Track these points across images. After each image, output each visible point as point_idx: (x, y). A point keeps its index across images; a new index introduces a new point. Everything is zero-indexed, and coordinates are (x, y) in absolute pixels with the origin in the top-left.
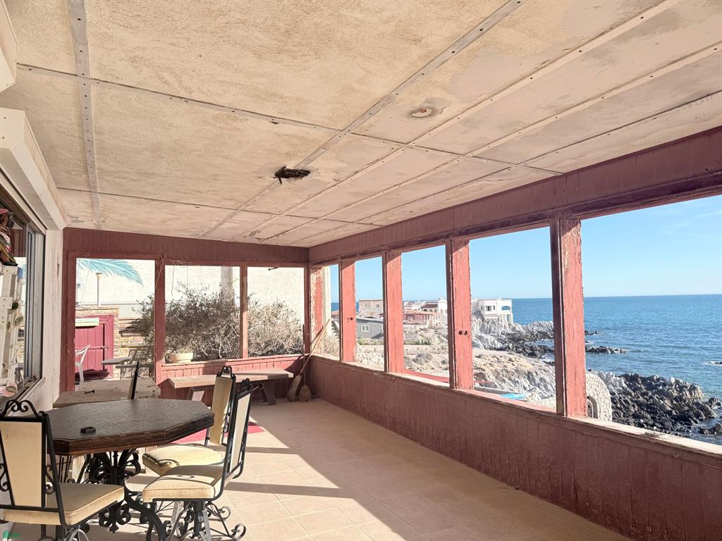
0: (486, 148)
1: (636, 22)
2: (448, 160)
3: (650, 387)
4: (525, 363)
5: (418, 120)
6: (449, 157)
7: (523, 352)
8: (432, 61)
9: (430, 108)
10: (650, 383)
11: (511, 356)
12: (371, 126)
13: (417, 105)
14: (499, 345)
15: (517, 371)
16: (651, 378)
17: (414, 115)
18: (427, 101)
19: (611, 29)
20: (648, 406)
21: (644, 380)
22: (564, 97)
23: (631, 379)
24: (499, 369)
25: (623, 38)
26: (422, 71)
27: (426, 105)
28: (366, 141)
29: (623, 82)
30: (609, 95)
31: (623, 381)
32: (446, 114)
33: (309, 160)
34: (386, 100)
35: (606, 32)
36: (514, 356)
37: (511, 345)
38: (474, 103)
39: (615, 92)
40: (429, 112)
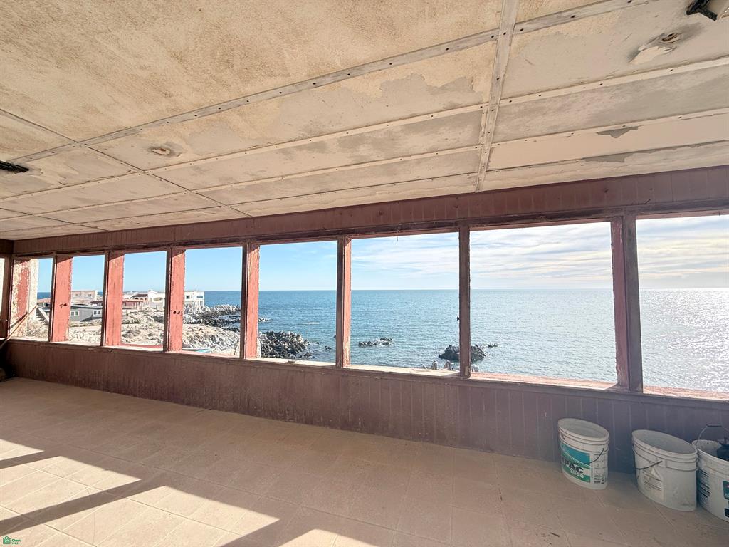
0: (207, 190)
1: (307, 142)
2: (177, 191)
3: (279, 338)
4: (211, 330)
5: (157, 155)
6: (177, 189)
7: (210, 324)
8: (177, 115)
9: (169, 149)
10: (279, 336)
11: (201, 327)
12: (110, 147)
13: (159, 144)
14: (194, 320)
15: (204, 336)
16: (279, 333)
17: (154, 150)
18: (167, 143)
19: (295, 140)
20: (277, 348)
21: (276, 334)
22: (262, 171)
23: (270, 335)
24: (193, 336)
25: (300, 148)
26: (167, 120)
27: (166, 146)
28: (101, 158)
29: (294, 173)
30: (286, 178)
31: (266, 335)
32: (181, 158)
33: (30, 158)
34: (131, 131)
35: (291, 141)
36: (204, 327)
37: (202, 320)
38: (204, 157)
39: (289, 177)
40: (167, 152)
